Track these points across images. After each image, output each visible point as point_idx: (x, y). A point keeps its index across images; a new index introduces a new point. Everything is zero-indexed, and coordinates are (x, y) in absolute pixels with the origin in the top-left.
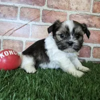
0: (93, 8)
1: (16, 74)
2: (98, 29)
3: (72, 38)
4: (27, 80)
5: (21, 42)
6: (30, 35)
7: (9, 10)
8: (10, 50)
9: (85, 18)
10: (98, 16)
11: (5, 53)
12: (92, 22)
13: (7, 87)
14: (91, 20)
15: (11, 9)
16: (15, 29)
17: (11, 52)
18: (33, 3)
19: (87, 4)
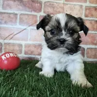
0: (85, 13)
1: (16, 73)
3: (64, 35)
4: (25, 78)
5: (20, 45)
6: (29, 38)
7: (9, 17)
8: (11, 53)
11: (6, 55)
13: (8, 83)
15: (12, 16)
16: (15, 33)
17: (12, 55)
18: (30, 10)
19: (80, 10)
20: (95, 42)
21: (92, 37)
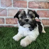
2: (44, 10)
9: (37, 3)
10: (44, 2)
12: (41, 6)
14: (40, 5)
20: (47, 16)
21: (45, 13)
